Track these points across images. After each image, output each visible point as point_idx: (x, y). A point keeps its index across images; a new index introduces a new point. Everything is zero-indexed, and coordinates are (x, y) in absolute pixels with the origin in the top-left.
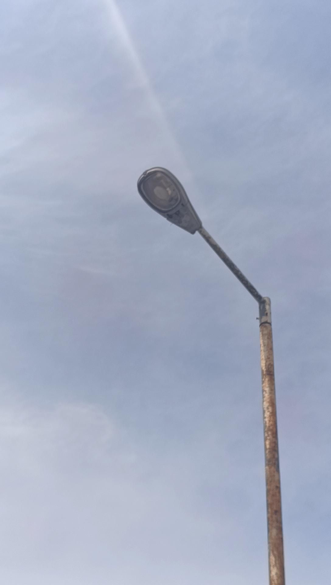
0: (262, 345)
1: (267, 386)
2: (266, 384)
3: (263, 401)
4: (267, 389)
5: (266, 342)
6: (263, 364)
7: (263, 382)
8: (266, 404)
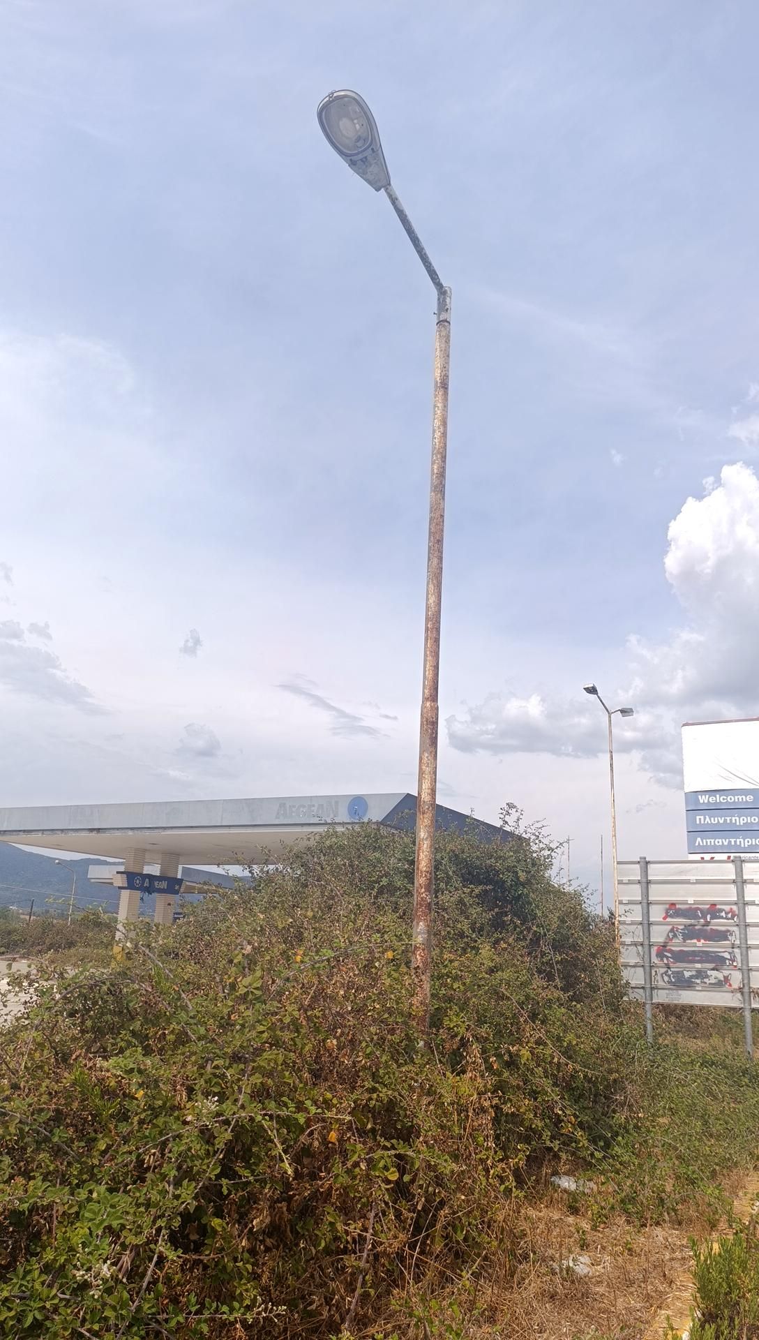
0: (438, 350)
1: (440, 401)
2: (440, 398)
3: (434, 419)
4: (440, 405)
5: (443, 346)
6: (438, 373)
7: (436, 396)
8: (437, 423)
